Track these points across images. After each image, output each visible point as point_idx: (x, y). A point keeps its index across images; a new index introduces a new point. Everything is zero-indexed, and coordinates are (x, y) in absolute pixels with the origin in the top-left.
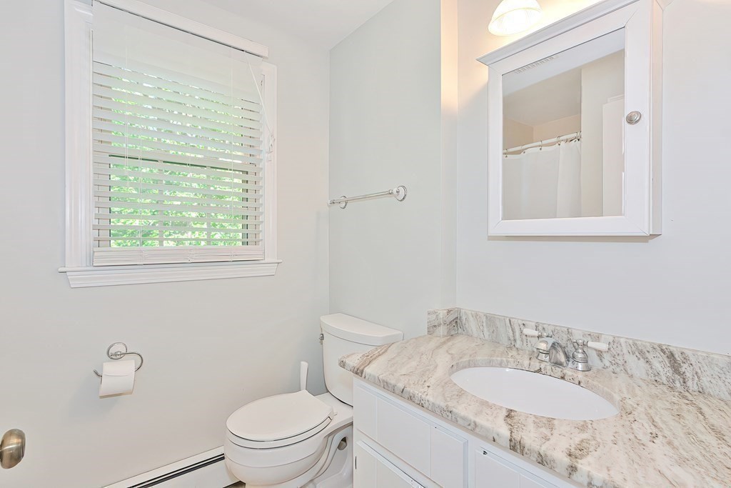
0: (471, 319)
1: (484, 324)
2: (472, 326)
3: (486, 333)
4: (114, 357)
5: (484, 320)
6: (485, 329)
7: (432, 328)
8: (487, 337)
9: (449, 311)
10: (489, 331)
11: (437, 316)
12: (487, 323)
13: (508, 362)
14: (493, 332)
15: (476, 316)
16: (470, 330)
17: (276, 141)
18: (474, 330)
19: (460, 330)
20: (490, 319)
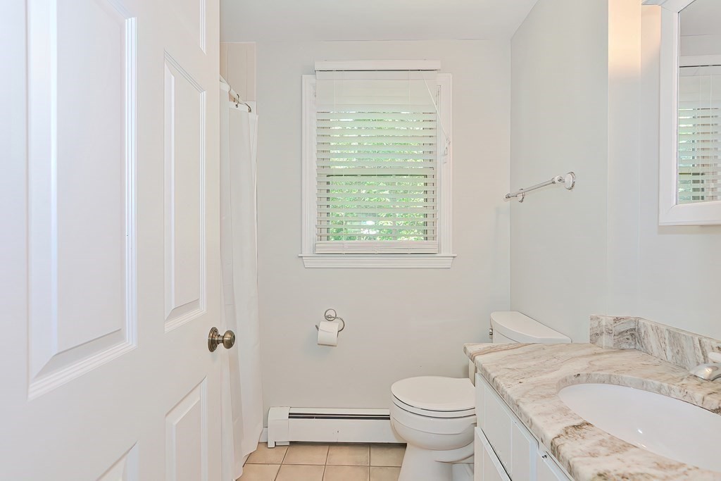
0: (651, 333)
1: (667, 342)
2: (652, 341)
3: (669, 354)
4: (328, 318)
5: (667, 336)
6: (668, 347)
7: (595, 337)
8: (670, 358)
9: (617, 320)
10: (672, 350)
11: (599, 322)
12: (670, 341)
13: (670, 389)
14: (678, 353)
15: (656, 329)
16: (649, 347)
17: (451, 144)
18: (654, 346)
19: (638, 346)
20: (675, 337)
